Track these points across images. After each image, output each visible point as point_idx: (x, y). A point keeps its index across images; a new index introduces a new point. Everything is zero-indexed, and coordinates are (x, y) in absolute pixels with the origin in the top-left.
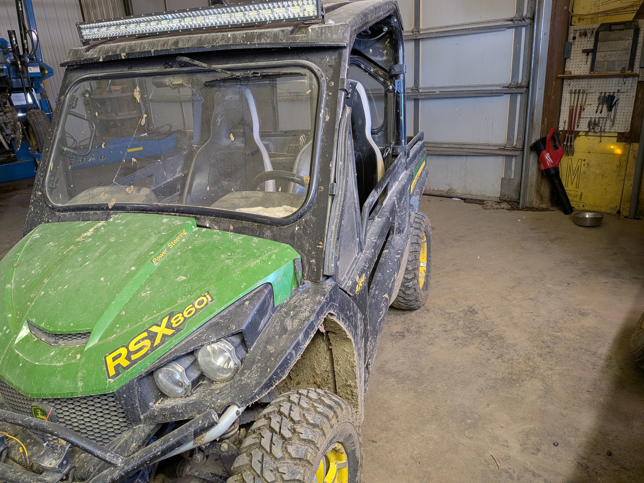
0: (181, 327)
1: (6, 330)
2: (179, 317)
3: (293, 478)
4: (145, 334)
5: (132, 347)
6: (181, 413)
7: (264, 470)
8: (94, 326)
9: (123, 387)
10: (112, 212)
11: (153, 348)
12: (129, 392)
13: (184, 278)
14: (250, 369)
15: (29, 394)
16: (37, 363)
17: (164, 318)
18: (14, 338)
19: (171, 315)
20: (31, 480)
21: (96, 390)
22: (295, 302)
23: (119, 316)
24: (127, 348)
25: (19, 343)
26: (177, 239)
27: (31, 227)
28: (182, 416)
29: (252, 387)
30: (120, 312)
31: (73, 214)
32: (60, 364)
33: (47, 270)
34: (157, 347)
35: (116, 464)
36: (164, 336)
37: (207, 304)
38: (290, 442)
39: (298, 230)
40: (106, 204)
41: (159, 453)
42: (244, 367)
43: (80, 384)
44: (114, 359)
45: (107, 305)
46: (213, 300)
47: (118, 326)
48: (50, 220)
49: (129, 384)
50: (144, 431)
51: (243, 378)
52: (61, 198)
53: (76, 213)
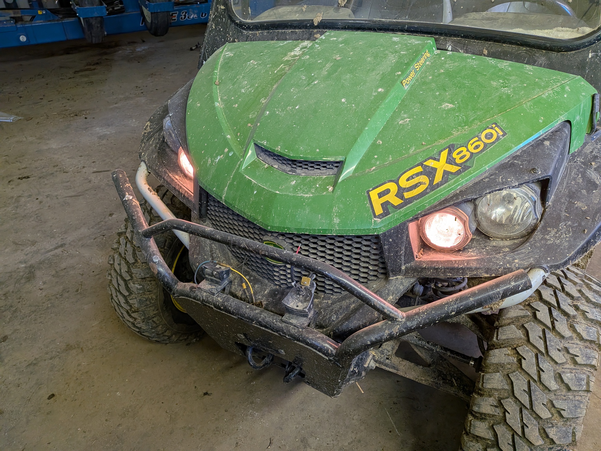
0: (468, 164)
1: (229, 152)
2: (462, 151)
3: (589, 362)
4: (419, 169)
5: (403, 183)
6: (462, 269)
7: (549, 348)
8: (347, 153)
9: (391, 230)
10: (315, 31)
11: (432, 187)
12: (397, 236)
13: (451, 106)
14: (556, 226)
15: (268, 226)
16: (277, 192)
17: (442, 151)
18: (241, 162)
19: (451, 148)
20: (273, 320)
21: (357, 230)
22: (592, 152)
23: (374, 146)
24: (397, 183)
25: (247, 168)
26: (422, 61)
27: (213, 47)
28: (462, 273)
29: (565, 249)
30: (375, 141)
31: (265, 32)
32: (308, 195)
33: (260, 89)
34: (438, 185)
35: (396, 319)
36: (446, 173)
37: (498, 138)
38: (575, 320)
39: (592, 57)
40: (309, 20)
41: (453, 313)
42: (545, 224)
43: (336, 221)
44: (380, 195)
45: (360, 131)
46: (504, 134)
47: (376, 157)
48: (236, 40)
49: (400, 226)
50: (402, 283)
51: (547, 237)
52: (250, 12)
53: (268, 32)
